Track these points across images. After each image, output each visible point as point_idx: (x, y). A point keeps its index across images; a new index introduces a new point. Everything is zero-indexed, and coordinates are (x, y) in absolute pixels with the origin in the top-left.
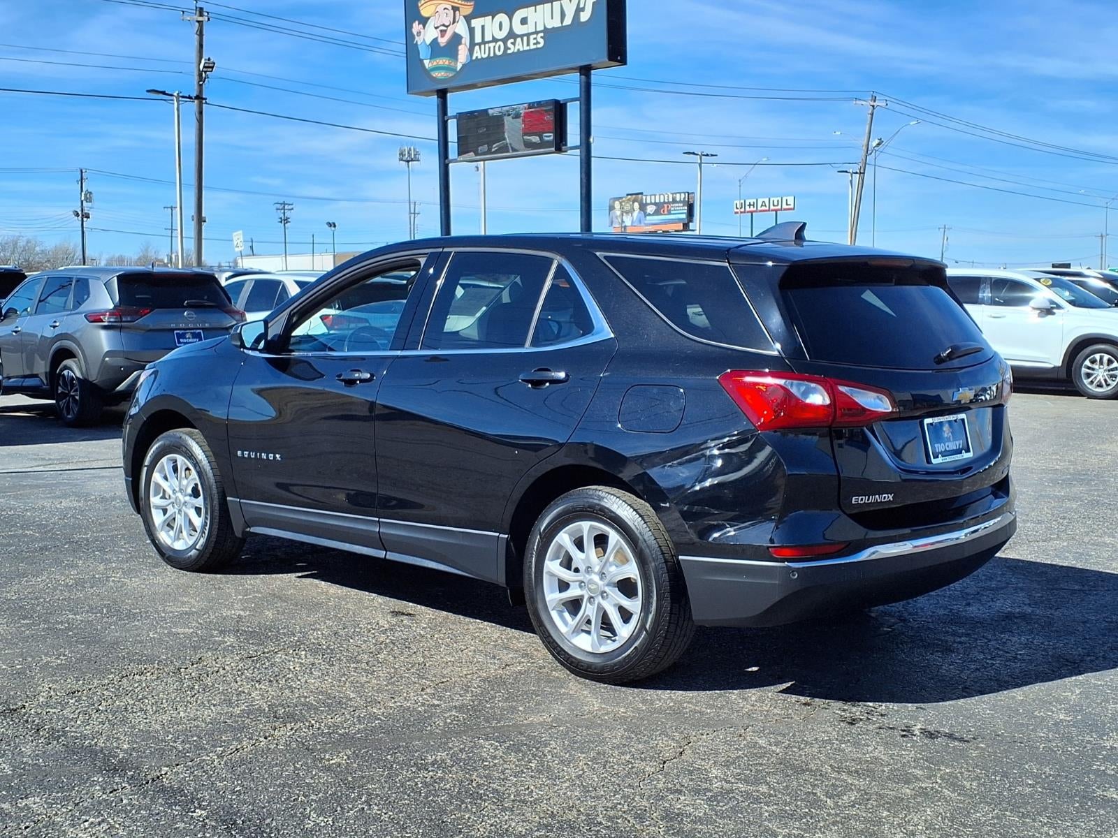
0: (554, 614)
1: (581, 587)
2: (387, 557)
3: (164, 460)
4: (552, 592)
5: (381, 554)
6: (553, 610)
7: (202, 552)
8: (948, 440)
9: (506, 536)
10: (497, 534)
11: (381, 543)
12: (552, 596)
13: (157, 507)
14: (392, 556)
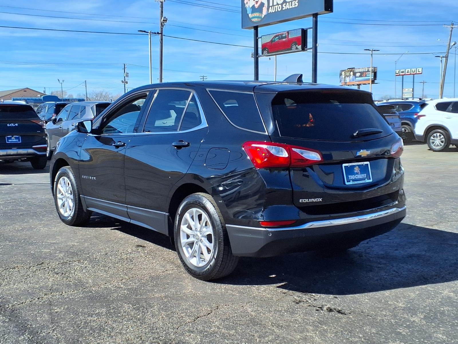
0: (184, 249)
1: (194, 237)
2: (131, 222)
3: (61, 179)
4: (184, 239)
5: (128, 220)
6: (184, 247)
7: (73, 217)
8: (357, 174)
9: (168, 214)
10: (165, 213)
11: (128, 216)
12: (183, 240)
13: (60, 199)
14: (133, 222)
